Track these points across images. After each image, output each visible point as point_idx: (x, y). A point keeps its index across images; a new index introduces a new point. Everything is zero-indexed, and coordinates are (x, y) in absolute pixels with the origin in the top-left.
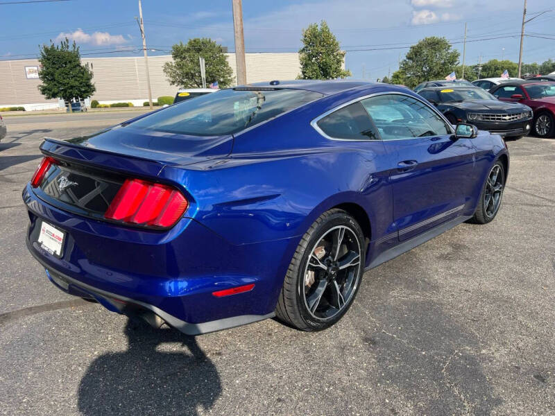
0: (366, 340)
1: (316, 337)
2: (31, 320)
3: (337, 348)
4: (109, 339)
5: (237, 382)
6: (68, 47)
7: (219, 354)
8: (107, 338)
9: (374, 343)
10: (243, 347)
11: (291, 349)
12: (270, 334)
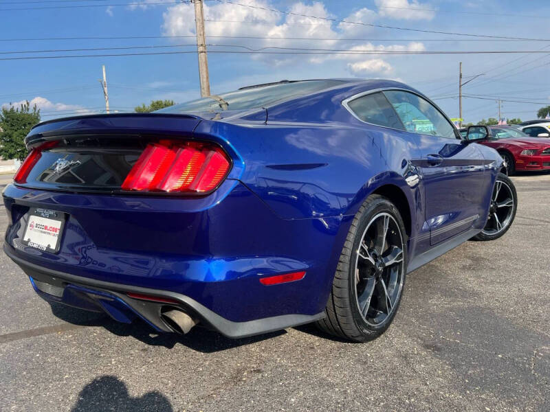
0: (427, 347)
1: (368, 347)
2: (6, 348)
3: (398, 357)
4: (113, 363)
5: (293, 400)
6: (28, 109)
7: (259, 371)
8: (111, 362)
9: (439, 349)
10: (284, 362)
11: (344, 361)
12: (312, 348)
